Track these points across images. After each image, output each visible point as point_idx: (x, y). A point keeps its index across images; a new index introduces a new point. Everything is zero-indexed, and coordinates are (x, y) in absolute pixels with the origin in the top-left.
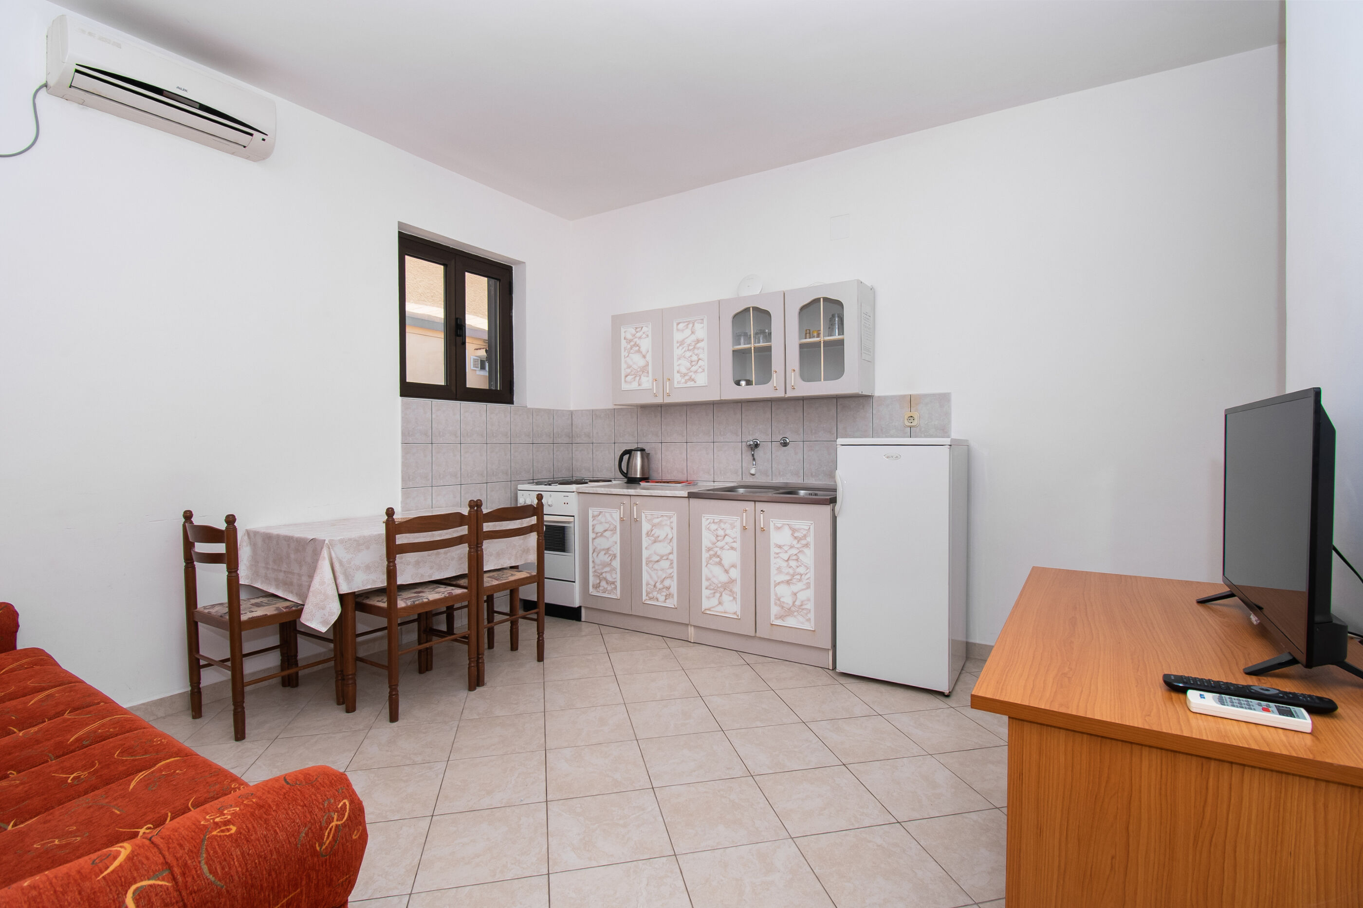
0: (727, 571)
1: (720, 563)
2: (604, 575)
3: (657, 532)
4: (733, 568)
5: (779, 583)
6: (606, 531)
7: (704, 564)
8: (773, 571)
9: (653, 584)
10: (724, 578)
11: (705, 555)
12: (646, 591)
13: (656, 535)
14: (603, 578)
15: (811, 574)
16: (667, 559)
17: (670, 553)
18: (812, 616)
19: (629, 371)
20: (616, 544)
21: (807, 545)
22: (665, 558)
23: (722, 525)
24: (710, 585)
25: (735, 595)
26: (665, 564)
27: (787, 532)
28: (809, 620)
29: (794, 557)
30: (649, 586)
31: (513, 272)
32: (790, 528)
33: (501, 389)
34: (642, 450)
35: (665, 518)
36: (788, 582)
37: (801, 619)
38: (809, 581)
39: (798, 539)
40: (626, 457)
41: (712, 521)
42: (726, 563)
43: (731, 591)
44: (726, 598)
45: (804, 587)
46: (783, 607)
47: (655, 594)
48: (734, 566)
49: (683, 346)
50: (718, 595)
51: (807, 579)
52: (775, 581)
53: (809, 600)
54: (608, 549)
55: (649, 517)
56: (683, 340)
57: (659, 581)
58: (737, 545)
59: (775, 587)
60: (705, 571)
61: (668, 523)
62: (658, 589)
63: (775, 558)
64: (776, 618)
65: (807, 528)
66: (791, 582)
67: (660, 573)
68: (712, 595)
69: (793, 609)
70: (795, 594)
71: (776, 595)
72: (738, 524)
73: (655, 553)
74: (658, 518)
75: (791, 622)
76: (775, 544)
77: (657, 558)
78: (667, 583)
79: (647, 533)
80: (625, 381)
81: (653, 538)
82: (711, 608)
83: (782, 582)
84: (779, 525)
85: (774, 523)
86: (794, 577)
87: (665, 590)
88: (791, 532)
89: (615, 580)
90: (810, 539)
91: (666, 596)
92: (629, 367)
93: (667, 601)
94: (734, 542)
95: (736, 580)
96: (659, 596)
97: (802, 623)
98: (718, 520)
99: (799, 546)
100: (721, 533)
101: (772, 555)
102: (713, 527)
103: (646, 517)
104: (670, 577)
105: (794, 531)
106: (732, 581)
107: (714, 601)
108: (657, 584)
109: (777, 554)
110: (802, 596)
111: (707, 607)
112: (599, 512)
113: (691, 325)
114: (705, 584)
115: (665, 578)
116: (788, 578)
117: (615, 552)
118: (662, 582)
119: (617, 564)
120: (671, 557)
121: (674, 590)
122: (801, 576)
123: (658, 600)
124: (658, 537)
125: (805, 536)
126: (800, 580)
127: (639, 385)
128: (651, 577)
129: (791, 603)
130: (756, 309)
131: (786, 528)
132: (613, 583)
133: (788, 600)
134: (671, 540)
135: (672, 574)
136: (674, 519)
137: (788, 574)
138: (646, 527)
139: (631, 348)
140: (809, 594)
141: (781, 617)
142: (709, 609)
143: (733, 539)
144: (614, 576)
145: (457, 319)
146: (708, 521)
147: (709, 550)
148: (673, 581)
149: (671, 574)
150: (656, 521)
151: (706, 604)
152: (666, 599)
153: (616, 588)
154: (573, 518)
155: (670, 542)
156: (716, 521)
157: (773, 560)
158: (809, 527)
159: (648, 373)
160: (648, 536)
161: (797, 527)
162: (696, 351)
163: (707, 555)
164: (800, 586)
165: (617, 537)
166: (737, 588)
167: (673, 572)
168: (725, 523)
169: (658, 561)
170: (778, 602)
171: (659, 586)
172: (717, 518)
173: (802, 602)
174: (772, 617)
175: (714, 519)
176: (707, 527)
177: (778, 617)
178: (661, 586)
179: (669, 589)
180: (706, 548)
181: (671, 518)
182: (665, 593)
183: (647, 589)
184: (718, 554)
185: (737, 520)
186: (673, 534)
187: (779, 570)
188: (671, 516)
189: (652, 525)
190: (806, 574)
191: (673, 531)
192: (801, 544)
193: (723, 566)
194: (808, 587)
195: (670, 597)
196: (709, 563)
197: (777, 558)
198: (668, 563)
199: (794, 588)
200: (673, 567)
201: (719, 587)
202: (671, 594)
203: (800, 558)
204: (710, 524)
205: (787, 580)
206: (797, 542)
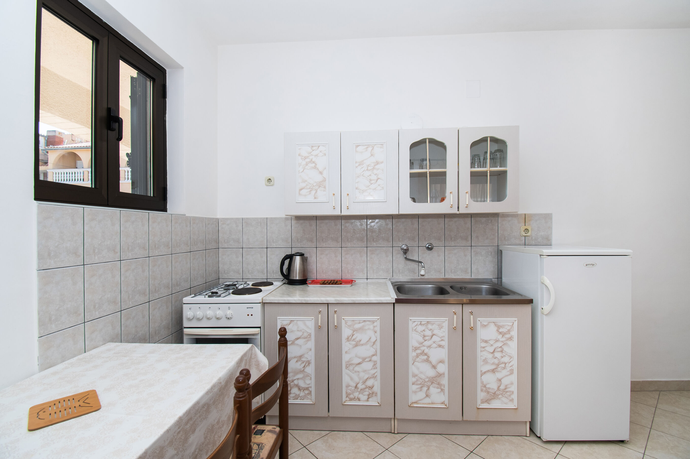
0: (434, 367)
1: (427, 361)
2: (296, 382)
3: (358, 336)
4: (440, 363)
5: (485, 373)
6: (297, 339)
7: (411, 362)
8: (480, 362)
9: (355, 385)
10: (431, 373)
11: (412, 354)
12: (346, 393)
13: (358, 339)
14: (295, 385)
15: (515, 362)
16: (370, 361)
17: (373, 355)
18: (515, 396)
19: (303, 185)
20: (311, 350)
21: (511, 339)
22: (367, 360)
23: (430, 326)
24: (417, 381)
25: (442, 388)
26: (368, 366)
27: (493, 328)
28: (512, 400)
29: (499, 349)
30: (350, 388)
31: (167, 75)
32: (495, 325)
33: (155, 195)
34: (302, 255)
35: (368, 323)
36: (493, 371)
37: (504, 399)
39: (503, 334)
40: (287, 262)
41: (419, 323)
42: (434, 360)
43: (438, 384)
44: (434, 390)
45: (509, 373)
46: (488, 392)
47: (356, 394)
48: (442, 362)
49: (362, 166)
50: (425, 389)
51: (511, 367)
52: (481, 371)
53: (512, 384)
54: (301, 357)
55: (350, 323)
56: (363, 161)
57: (361, 382)
58: (445, 343)
59: (481, 377)
60: (413, 369)
61: (371, 327)
62: (359, 390)
63: (481, 351)
64: (483, 402)
65: (511, 324)
67: (362, 374)
68: (419, 390)
69: (498, 393)
70: (500, 380)
71: (482, 382)
72: (446, 325)
73: (356, 356)
74: (360, 323)
75: (496, 404)
76: (481, 339)
77: (360, 360)
78: (370, 383)
79: (348, 338)
80: (299, 194)
81: (354, 343)
82: (417, 401)
83: (488, 371)
84: (485, 323)
85: (481, 322)
86: (498, 366)
87: (367, 390)
88: (496, 328)
89: (310, 385)
90: (514, 333)
91: (369, 395)
92: (304, 181)
93: (370, 399)
94: (442, 340)
95: (444, 374)
96: (361, 396)
97: (506, 404)
98: (426, 322)
100: (428, 333)
101: (479, 349)
102: (420, 328)
103: (346, 323)
104: (374, 377)
105: (499, 327)
106: (440, 375)
107: (422, 395)
108: (359, 386)
109: (484, 347)
110: (505, 381)
111: (414, 401)
112: (289, 322)
113: (370, 149)
114: (412, 380)
115: (367, 378)
116: (493, 367)
117: (309, 359)
118: (364, 382)
119: (310, 370)
120: (374, 358)
121: (377, 388)
122: (506, 364)
123: (359, 400)
124: (360, 341)
125: (509, 331)
126: (504, 368)
127: (315, 198)
128: (352, 379)
129: (496, 388)
130: (433, 141)
131: (492, 325)
132: (307, 389)
133: (493, 386)
134: (374, 343)
135: (376, 374)
136: (378, 324)
137: (493, 364)
138: (346, 332)
139: (307, 165)
140: (514, 378)
141: (487, 401)
142: (416, 403)
143: (441, 338)
144: (308, 382)
145: (109, 110)
146: (416, 323)
147: (416, 349)
148: (377, 380)
149: (374, 374)
150: (357, 326)
151: (413, 398)
152: (368, 398)
153: (310, 393)
154: (259, 329)
155: (373, 345)
156: (423, 323)
157: (479, 353)
158: (513, 323)
159: (325, 187)
160: (349, 341)
161: (501, 324)
162: (375, 171)
163: (414, 354)
164: (505, 372)
165: (311, 344)
166: (445, 381)
167: (377, 372)
168: (433, 324)
169: (359, 364)
170: (484, 389)
171: (360, 386)
172: (424, 319)
173: (506, 386)
174: (479, 402)
175: (421, 322)
176: (414, 328)
177: (484, 401)
178: (363, 386)
179: (372, 388)
180: (413, 348)
181: (374, 322)
182: (367, 393)
183: (347, 391)
184: (425, 352)
185: (445, 321)
186: (376, 337)
187: (485, 361)
188: (374, 321)
189: (353, 330)
190: (510, 362)
191: (376, 334)
192: (505, 338)
193: (431, 363)
194: (511, 372)
195: (373, 396)
196: (416, 361)
197: (484, 351)
198: (371, 365)
199: (499, 375)
200: (377, 368)
201: (426, 382)
202: (373, 393)
203: (504, 350)
204: (417, 325)
205: (492, 369)
206: (502, 337)
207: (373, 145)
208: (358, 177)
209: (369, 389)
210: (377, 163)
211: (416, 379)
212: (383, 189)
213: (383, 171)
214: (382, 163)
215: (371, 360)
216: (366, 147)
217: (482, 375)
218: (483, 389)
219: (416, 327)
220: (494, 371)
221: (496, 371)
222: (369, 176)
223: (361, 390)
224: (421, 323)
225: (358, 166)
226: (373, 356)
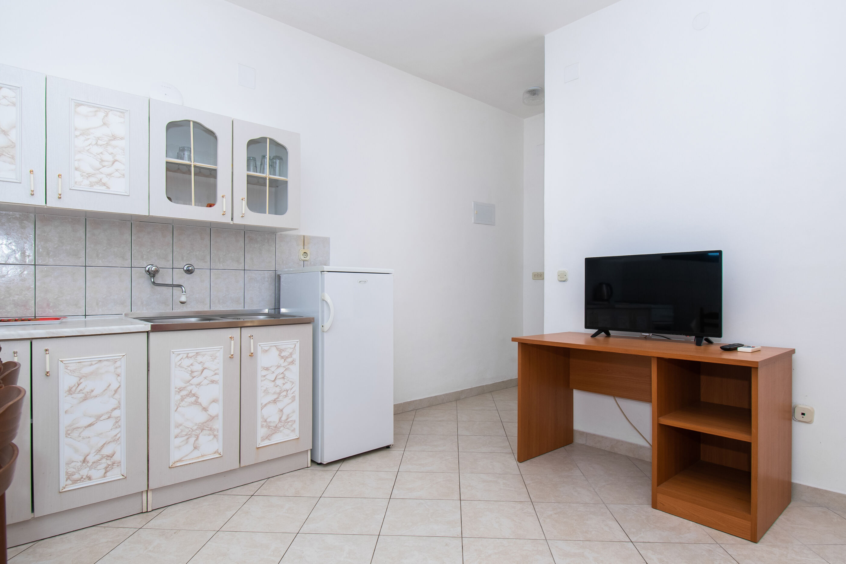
0: (205, 409)
1: (196, 403)
3: (88, 385)
4: (213, 403)
5: (266, 405)
7: (173, 407)
8: (260, 394)
9: (82, 458)
10: (201, 417)
11: (175, 398)
12: (67, 473)
13: (87, 390)
15: (296, 388)
16: (109, 418)
18: (296, 426)
21: (292, 362)
22: (103, 417)
23: (200, 359)
24: (182, 431)
25: (216, 433)
26: (105, 426)
27: (274, 352)
28: (294, 430)
29: (281, 376)
30: (73, 464)
32: (277, 349)
35: (106, 363)
37: (286, 432)
38: (294, 395)
39: (285, 358)
41: (185, 355)
42: (204, 401)
43: (210, 430)
44: (204, 439)
45: (290, 401)
46: (269, 427)
47: (84, 472)
48: (215, 401)
49: (87, 137)
50: (192, 440)
51: (292, 393)
52: (261, 404)
53: (294, 412)
55: (73, 366)
56: (87, 129)
57: (93, 451)
58: (219, 378)
60: (176, 417)
61: (111, 368)
62: (90, 464)
63: (262, 381)
64: (263, 440)
65: (293, 346)
66: (278, 400)
67: (95, 440)
68: (183, 443)
69: (279, 425)
70: (281, 411)
71: (263, 417)
72: (220, 355)
73: (85, 415)
74: (91, 365)
75: (278, 438)
76: (262, 367)
77: (91, 421)
78: (107, 451)
79: (69, 390)
81: (81, 395)
82: (182, 458)
83: (269, 402)
84: (266, 348)
85: (262, 347)
86: (280, 394)
88: (278, 353)
90: (296, 356)
91: (106, 468)
93: (108, 474)
94: (216, 374)
95: (217, 416)
96: (94, 473)
97: (287, 435)
98: (194, 354)
99: (286, 364)
100: (197, 367)
101: (259, 378)
102: (187, 362)
103: (66, 367)
104: (115, 440)
105: (281, 351)
106: (212, 418)
107: (188, 448)
108: (88, 458)
109: (265, 376)
110: (287, 411)
111: (177, 459)
113: (102, 114)
114: (174, 431)
115: (104, 444)
116: (275, 397)
118: (99, 451)
120: (116, 413)
121: (120, 455)
122: (287, 391)
123: (90, 478)
124: (92, 391)
125: (291, 354)
126: (286, 396)
128: (77, 451)
129: (277, 421)
131: (274, 350)
133: (274, 419)
134: (116, 391)
135: (119, 436)
136: (122, 363)
137: (275, 393)
138: (66, 381)
140: (296, 405)
141: (268, 437)
142: (180, 461)
143: (214, 371)
146: (179, 357)
147: (180, 390)
149: (116, 435)
150: (86, 370)
151: (175, 456)
152: (105, 473)
155: (114, 394)
156: (190, 355)
157: (259, 384)
158: (294, 345)
160: (71, 394)
161: (283, 347)
162: (110, 149)
163: (178, 397)
164: (287, 400)
166: (218, 425)
167: (120, 432)
168: (204, 355)
169: (90, 425)
170: (265, 424)
171: (91, 459)
172: (192, 350)
173: (288, 415)
174: (259, 440)
175: (188, 353)
176: (178, 364)
177: (265, 438)
178: (98, 457)
179: (111, 457)
180: (177, 389)
181: (117, 361)
182: (104, 465)
183: (68, 471)
184: (193, 392)
185: (219, 349)
186: (120, 383)
187: (266, 392)
188: (116, 359)
189: (78, 377)
190: (292, 388)
191: (119, 378)
192: (287, 362)
193: (201, 404)
194: (293, 400)
195: (114, 467)
196: (180, 406)
197: (264, 380)
198: (111, 422)
199: (280, 405)
200: (120, 426)
201: (195, 430)
202: (114, 463)
203: (286, 376)
204: (183, 359)
205: (274, 400)
206: (284, 361)
207: (106, 110)
208: (79, 152)
209: (107, 459)
210: (114, 138)
211: (181, 429)
212: (124, 177)
213: (123, 150)
214: (122, 139)
215: (110, 416)
216: (96, 109)
217: (263, 408)
218: (263, 424)
219: (180, 362)
220: (275, 402)
221: (277, 401)
222: (100, 153)
223: (93, 463)
224: (187, 356)
225: (80, 135)
226: (114, 410)
